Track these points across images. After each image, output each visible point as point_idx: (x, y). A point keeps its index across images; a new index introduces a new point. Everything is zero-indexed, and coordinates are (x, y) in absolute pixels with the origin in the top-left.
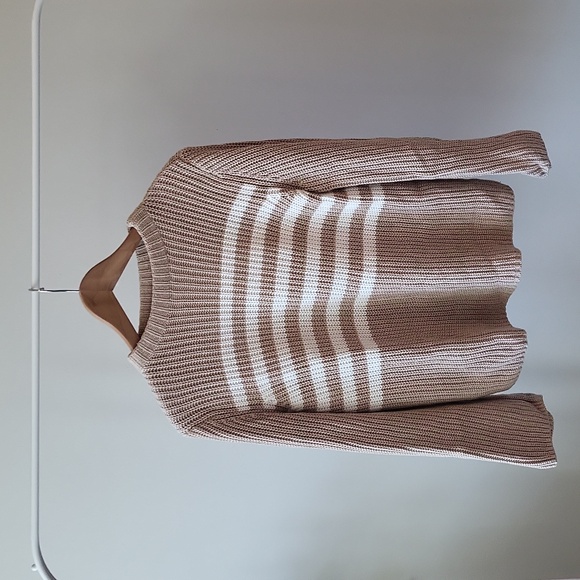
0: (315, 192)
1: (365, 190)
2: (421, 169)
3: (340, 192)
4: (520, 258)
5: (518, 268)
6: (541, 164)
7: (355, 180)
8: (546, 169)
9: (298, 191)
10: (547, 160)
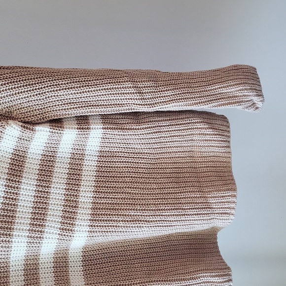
0: (29, 123)
1: (83, 121)
2: (139, 102)
3: (57, 122)
4: (235, 196)
5: (232, 205)
6: (256, 99)
7: (70, 112)
8: (259, 105)
9: (10, 122)
10: (261, 95)
